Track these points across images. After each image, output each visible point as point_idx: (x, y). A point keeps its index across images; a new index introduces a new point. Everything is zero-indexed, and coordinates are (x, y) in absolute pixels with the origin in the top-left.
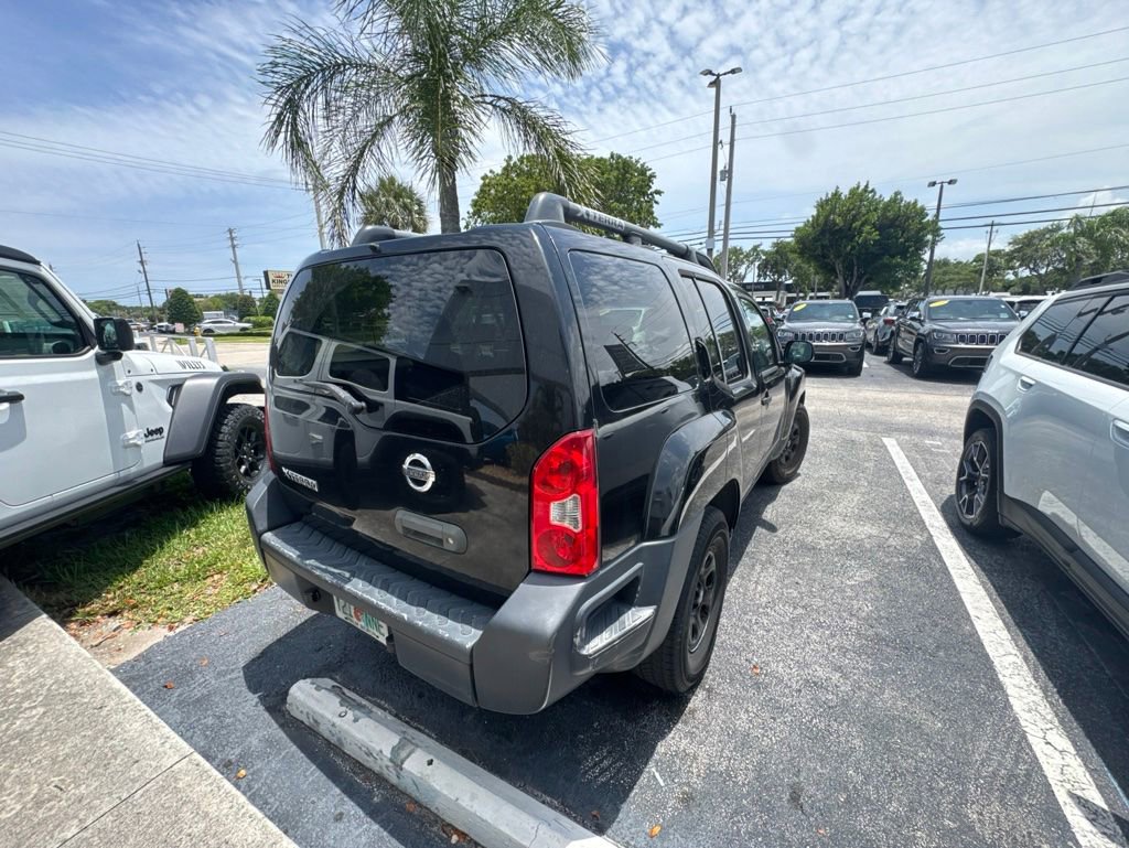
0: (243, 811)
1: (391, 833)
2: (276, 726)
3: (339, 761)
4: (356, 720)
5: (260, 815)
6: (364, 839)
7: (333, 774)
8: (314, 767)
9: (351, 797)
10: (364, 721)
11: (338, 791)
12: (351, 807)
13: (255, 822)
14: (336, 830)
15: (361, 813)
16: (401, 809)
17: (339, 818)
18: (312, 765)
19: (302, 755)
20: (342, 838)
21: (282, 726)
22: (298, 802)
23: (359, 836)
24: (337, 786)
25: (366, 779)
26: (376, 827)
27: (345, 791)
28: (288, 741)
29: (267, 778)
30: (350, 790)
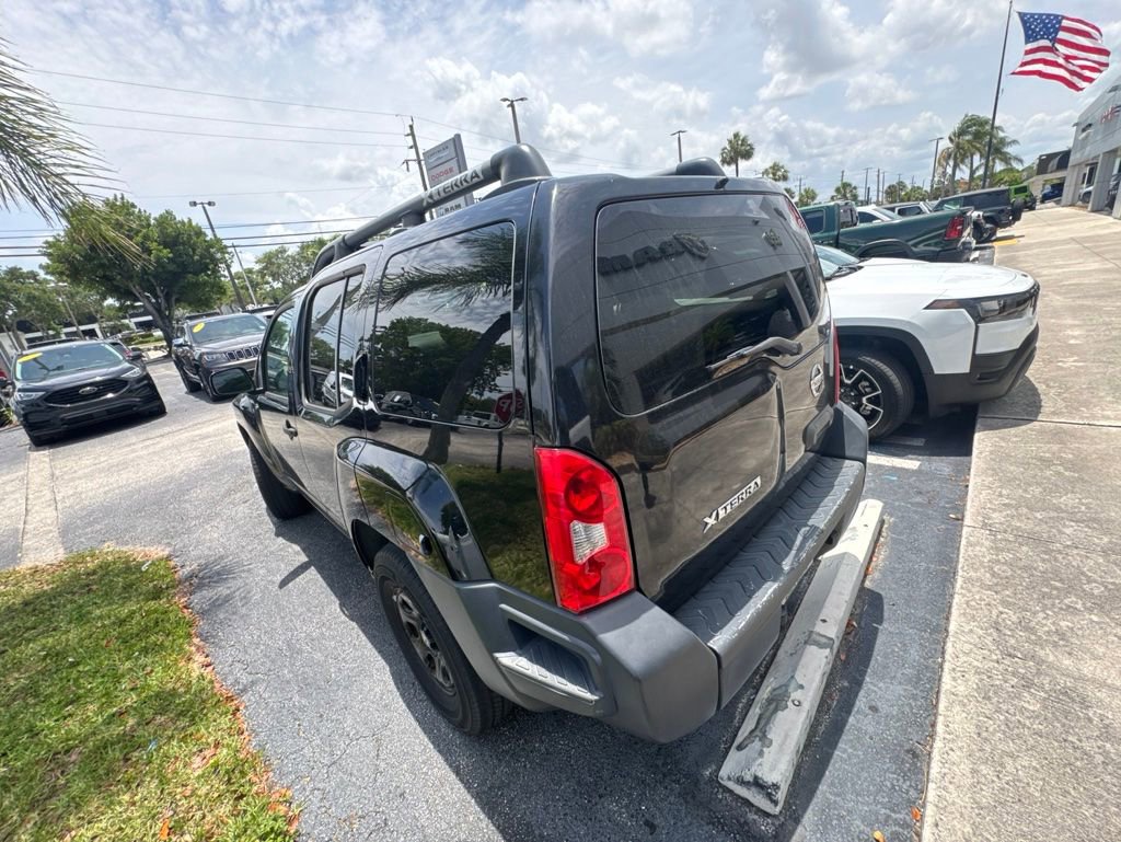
0: (948, 736)
1: (867, 666)
2: (800, 829)
3: (822, 729)
4: (801, 687)
5: (940, 719)
6: (881, 685)
7: (837, 729)
8: (837, 752)
9: (853, 705)
10: (800, 678)
11: (851, 720)
12: (861, 702)
13: (950, 719)
14: (884, 708)
15: (862, 693)
16: (846, 663)
17: (874, 709)
18: (835, 756)
19: (827, 773)
20: (888, 700)
21: (797, 821)
22: (877, 753)
23: (880, 688)
24: (847, 721)
25: (830, 696)
26: (867, 679)
27: (849, 713)
28: (815, 800)
29: (868, 804)
30: (847, 706)
